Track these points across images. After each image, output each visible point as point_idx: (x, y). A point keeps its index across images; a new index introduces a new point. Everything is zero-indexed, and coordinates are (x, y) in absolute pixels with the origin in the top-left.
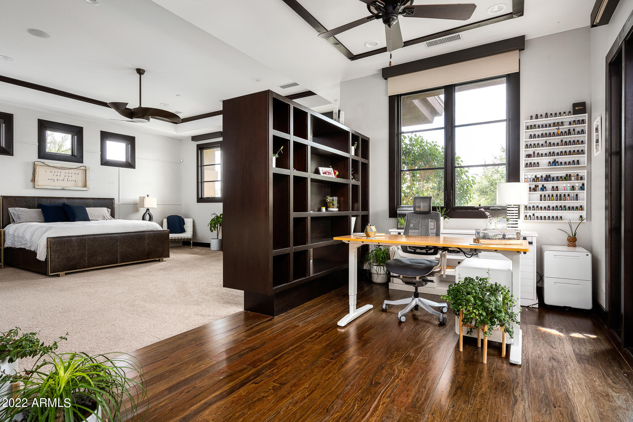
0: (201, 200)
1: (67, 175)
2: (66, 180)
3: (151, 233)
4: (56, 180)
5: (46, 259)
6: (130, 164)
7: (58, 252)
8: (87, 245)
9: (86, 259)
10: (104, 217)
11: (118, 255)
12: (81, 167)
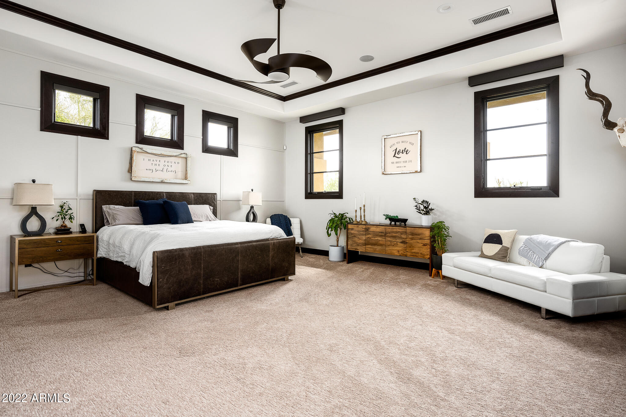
0: (310, 195)
1: (166, 164)
2: (165, 170)
3: (275, 241)
4: (154, 170)
5: (151, 283)
6: (232, 151)
7: (167, 274)
8: (202, 262)
9: (202, 282)
10: (207, 217)
11: (238, 274)
12: (182, 154)
